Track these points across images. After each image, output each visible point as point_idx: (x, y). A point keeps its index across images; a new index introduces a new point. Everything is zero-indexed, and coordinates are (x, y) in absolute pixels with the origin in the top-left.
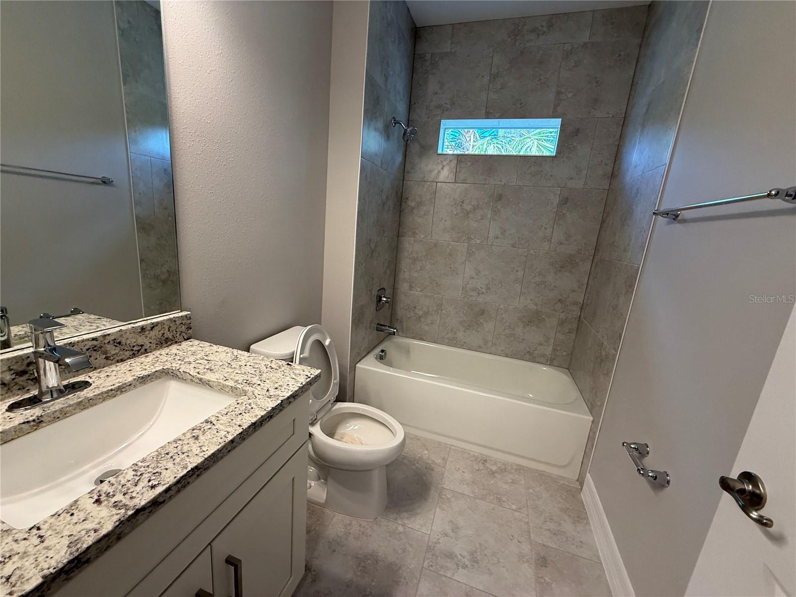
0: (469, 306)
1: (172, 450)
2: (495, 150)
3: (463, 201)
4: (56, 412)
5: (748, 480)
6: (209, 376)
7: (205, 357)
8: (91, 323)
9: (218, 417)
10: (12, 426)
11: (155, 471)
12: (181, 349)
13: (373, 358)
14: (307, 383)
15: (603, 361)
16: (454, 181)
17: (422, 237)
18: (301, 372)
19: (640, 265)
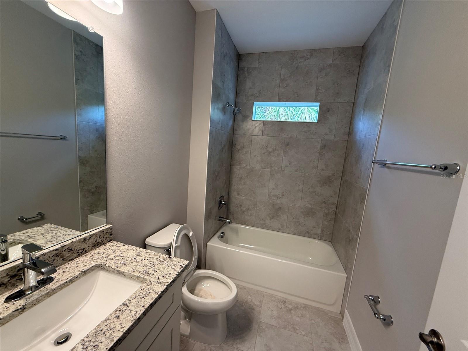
0: (272, 205)
1: (104, 327)
2: (284, 111)
3: (267, 146)
4: (34, 301)
5: (434, 335)
6: (124, 269)
7: (121, 254)
8: (52, 231)
9: (130, 301)
10: (8, 314)
11: (95, 345)
12: (106, 249)
13: (217, 238)
14: (181, 271)
15: (351, 241)
16: (262, 135)
17: (245, 165)
18: (178, 263)
19: (367, 188)
